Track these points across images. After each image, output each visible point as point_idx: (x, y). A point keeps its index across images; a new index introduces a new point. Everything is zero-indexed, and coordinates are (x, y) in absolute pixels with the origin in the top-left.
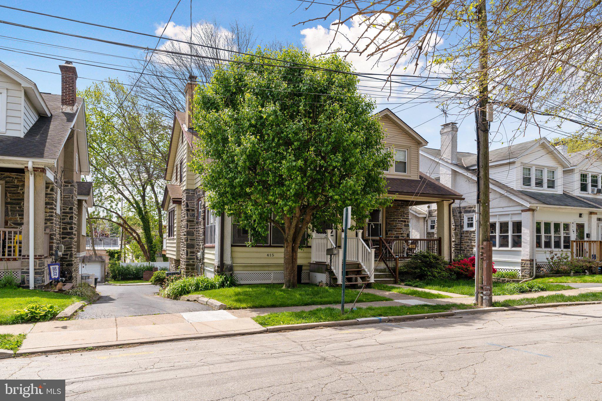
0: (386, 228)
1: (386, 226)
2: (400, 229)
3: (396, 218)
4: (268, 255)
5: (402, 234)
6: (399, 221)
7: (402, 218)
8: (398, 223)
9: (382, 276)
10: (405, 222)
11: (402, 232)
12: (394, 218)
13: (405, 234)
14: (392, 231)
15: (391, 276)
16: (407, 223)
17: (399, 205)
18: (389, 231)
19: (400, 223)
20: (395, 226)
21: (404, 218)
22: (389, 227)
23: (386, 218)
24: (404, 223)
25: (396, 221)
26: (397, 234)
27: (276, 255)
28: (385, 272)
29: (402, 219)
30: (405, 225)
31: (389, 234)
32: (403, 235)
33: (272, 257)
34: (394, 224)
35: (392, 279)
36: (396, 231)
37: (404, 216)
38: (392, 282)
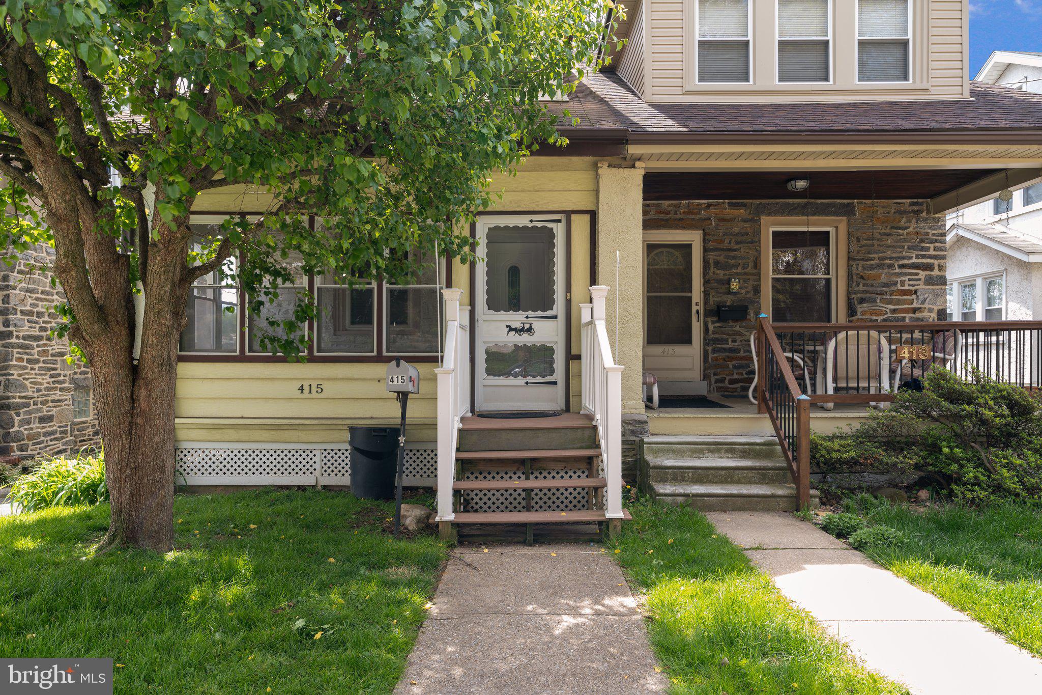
0: (848, 293)
1: (849, 286)
2: (909, 293)
3: (891, 258)
4: (302, 389)
5: (914, 310)
6: (902, 266)
7: (917, 257)
8: (898, 275)
9: (750, 474)
10: (929, 267)
11: (915, 305)
12: (880, 259)
13: (930, 310)
14: (875, 301)
15: (787, 474)
16: (936, 273)
17: (905, 212)
18: (862, 301)
19: (906, 274)
20: (887, 285)
21: (924, 257)
22: (861, 287)
23: (850, 259)
24: (922, 274)
25: (891, 266)
26: (893, 311)
27: (330, 389)
28: (769, 455)
29: (914, 260)
30: (930, 281)
31: (863, 313)
32: (918, 315)
33: (314, 394)
34: (884, 278)
35: (780, 492)
36: (890, 302)
37: (923, 249)
38: (783, 504)
